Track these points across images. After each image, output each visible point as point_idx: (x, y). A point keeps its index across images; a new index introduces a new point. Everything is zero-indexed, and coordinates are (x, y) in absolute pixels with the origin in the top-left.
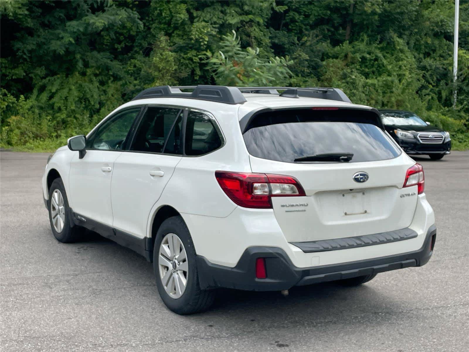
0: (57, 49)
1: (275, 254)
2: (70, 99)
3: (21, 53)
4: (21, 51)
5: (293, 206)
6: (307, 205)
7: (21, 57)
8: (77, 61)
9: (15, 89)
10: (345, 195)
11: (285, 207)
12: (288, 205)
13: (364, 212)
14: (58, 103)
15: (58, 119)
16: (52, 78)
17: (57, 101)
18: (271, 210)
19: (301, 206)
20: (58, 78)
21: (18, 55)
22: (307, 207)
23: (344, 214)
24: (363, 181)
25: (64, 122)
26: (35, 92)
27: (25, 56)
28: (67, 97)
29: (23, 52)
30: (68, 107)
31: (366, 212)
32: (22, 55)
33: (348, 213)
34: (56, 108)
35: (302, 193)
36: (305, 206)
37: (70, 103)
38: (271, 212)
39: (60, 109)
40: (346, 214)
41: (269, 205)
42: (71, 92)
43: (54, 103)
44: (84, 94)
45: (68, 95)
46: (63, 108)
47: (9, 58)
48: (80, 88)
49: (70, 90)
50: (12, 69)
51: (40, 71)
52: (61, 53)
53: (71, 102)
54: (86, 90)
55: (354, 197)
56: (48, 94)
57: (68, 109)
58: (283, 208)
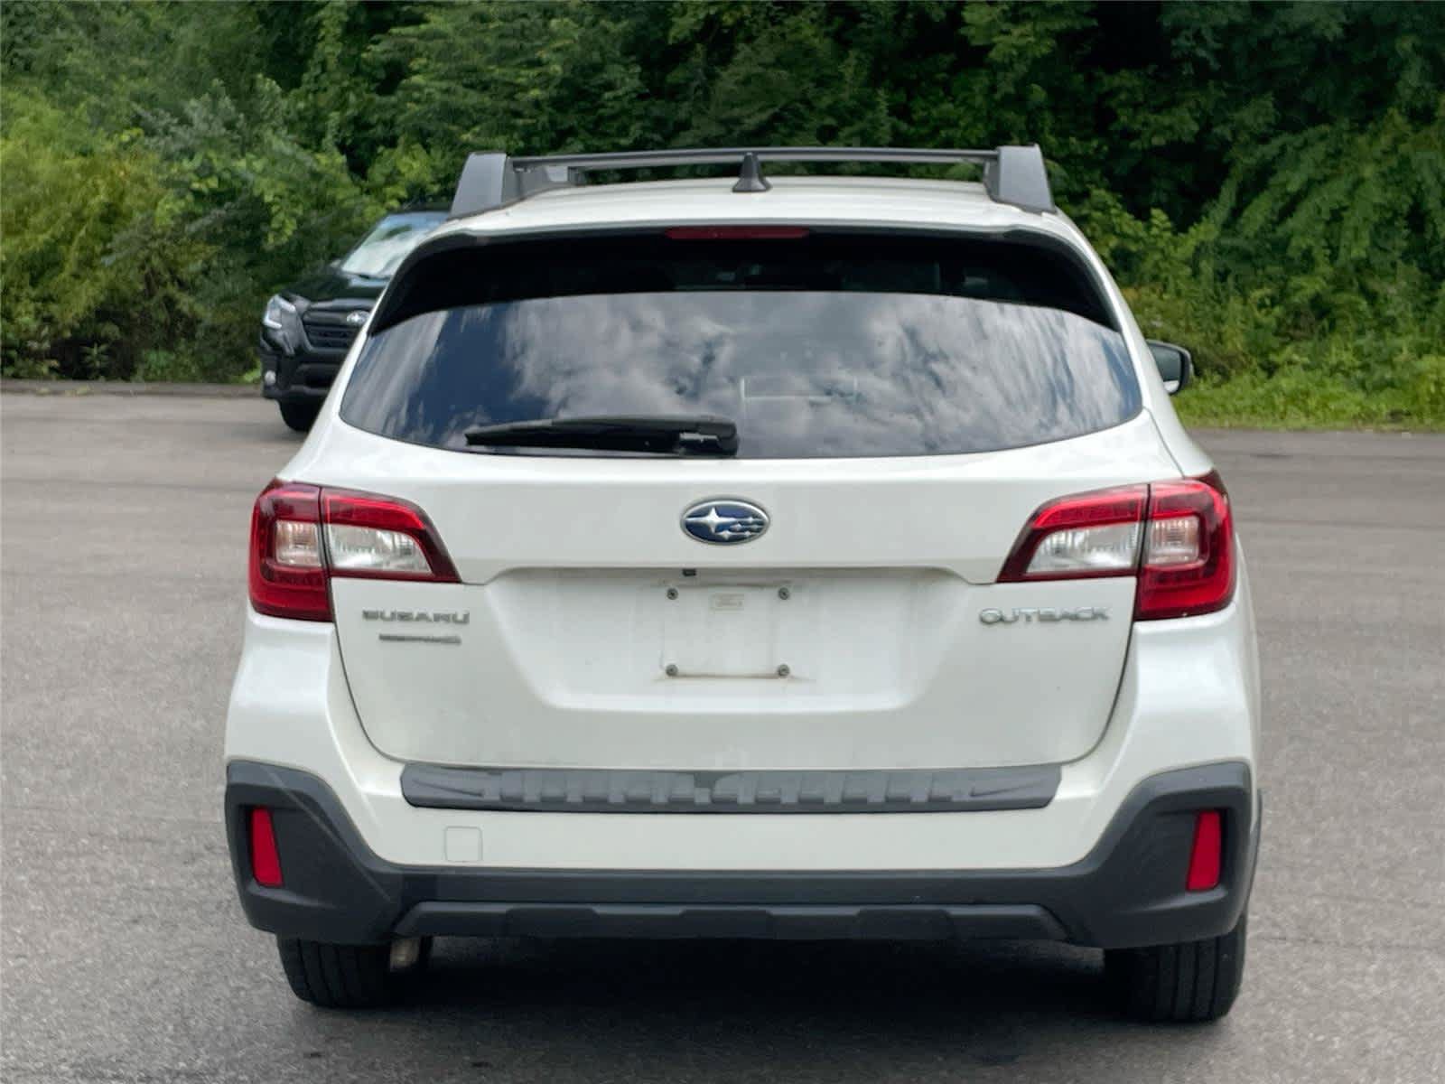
0: (1317, 20)
1: (293, 797)
2: (1351, 220)
3: (1187, 39)
4: (1190, 33)
5: (404, 617)
6: (466, 620)
7: (1190, 57)
8: (1402, 65)
9: (1165, 184)
10: (680, 592)
11: (379, 622)
12: (388, 614)
13: (774, 671)
14: (1303, 234)
15: (1296, 299)
16: (1298, 140)
17: (1303, 230)
18: (325, 629)
19: (442, 622)
20: (1323, 137)
21: (1176, 47)
22: (464, 627)
23: (662, 672)
24: (736, 540)
25: (1320, 308)
26: (1228, 194)
27: (1202, 53)
28: (1345, 209)
29: (1198, 37)
30: (1342, 251)
31: (783, 672)
32: (1193, 47)
33: (681, 669)
34: (1292, 252)
35: (442, 570)
36: (456, 622)
37: (1349, 234)
38: (324, 636)
39: (1307, 255)
40: (671, 672)
41: (320, 610)
42: (1360, 191)
43: (1289, 238)
44: (1414, 197)
45: (1346, 203)
46: (1320, 254)
47: (1151, 69)
48: (1400, 173)
49: (1360, 182)
50: (1157, 110)
51: (1257, 113)
52: (1329, 35)
53: (1356, 229)
54: (1423, 181)
55: (725, 603)
56: (1276, 200)
57: (1343, 259)
58: (372, 623)
